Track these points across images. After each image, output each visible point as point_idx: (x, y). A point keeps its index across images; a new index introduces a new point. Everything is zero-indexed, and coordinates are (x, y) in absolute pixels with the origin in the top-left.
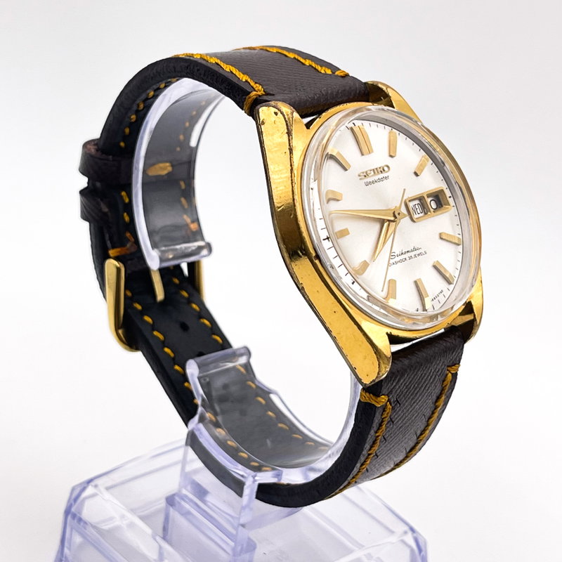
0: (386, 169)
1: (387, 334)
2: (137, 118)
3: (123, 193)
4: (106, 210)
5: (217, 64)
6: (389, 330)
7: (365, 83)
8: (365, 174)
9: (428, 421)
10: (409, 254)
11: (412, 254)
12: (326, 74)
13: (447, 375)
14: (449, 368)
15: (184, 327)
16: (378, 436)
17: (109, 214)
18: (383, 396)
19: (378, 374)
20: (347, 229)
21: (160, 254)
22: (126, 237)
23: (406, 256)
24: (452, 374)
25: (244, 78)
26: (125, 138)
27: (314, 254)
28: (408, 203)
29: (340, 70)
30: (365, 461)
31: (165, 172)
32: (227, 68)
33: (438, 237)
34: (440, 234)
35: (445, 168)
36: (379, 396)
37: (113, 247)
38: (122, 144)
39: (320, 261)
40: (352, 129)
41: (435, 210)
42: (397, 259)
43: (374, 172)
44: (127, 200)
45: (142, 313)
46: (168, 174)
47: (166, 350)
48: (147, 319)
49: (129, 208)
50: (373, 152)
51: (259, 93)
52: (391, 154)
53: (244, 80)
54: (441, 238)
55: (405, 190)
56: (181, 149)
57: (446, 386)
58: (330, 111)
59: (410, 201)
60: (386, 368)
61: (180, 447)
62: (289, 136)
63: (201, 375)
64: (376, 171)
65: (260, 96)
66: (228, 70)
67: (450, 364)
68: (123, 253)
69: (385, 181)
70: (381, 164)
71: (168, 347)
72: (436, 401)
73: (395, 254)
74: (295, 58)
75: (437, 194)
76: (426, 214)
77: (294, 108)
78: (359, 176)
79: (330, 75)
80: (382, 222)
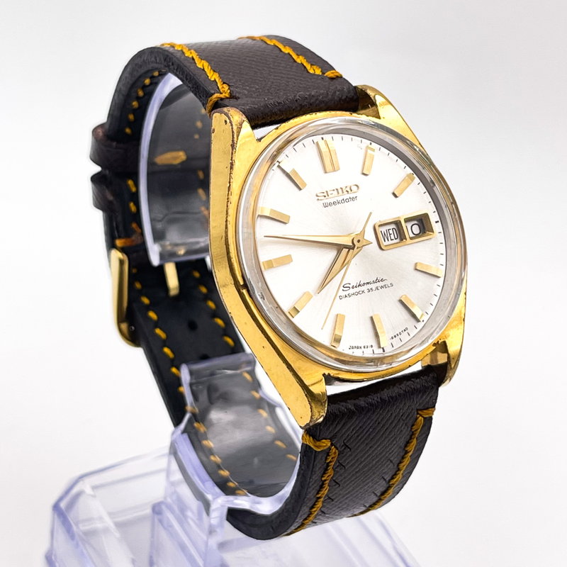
0: (354, 188)
1: (324, 375)
2: (139, 104)
3: (130, 182)
4: (110, 198)
5: (193, 59)
6: (327, 372)
7: (355, 87)
8: (325, 194)
9: (398, 466)
10: (369, 286)
11: (374, 286)
12: (314, 74)
13: (417, 419)
14: (420, 412)
15: (192, 326)
16: (325, 480)
17: (115, 202)
18: (324, 441)
19: (311, 417)
20: (290, 256)
21: (160, 249)
22: (133, 228)
23: (365, 288)
24: (425, 418)
25: (213, 76)
26: (130, 124)
27: (242, 283)
28: (377, 228)
29: (334, 69)
30: (314, 504)
31: (177, 162)
32: (201, 64)
33: (412, 268)
34: (416, 264)
35: (435, 189)
36: (319, 441)
37: (120, 237)
38: (128, 131)
39: (248, 291)
40: (317, 144)
41: (417, 236)
42: (351, 291)
43: (338, 193)
44: (134, 189)
45: (148, 308)
46: (183, 163)
47: (166, 350)
48: (152, 315)
49: (135, 198)
50: (339, 169)
51: (222, 96)
52: (364, 172)
53: (213, 79)
54: (416, 269)
55: (371, 213)
56: (200, 136)
57: (416, 430)
58: (292, 121)
59: (380, 226)
60: (319, 412)
61: (163, 455)
62: (233, 150)
63: (194, 381)
64: (340, 191)
65: (222, 99)
66: (200, 66)
67: (421, 407)
68: (128, 244)
69: (351, 202)
70: (350, 183)
71: (168, 347)
72: (406, 446)
73: (351, 286)
74: (289, 54)
75: (420, 218)
76: (402, 240)
77: (247, 117)
78: (317, 196)
79: (318, 75)
80: (340, 248)
